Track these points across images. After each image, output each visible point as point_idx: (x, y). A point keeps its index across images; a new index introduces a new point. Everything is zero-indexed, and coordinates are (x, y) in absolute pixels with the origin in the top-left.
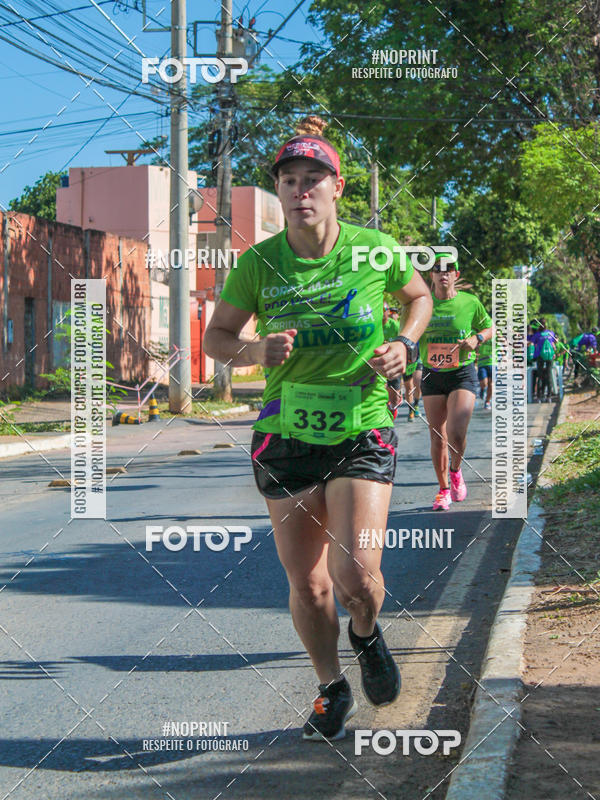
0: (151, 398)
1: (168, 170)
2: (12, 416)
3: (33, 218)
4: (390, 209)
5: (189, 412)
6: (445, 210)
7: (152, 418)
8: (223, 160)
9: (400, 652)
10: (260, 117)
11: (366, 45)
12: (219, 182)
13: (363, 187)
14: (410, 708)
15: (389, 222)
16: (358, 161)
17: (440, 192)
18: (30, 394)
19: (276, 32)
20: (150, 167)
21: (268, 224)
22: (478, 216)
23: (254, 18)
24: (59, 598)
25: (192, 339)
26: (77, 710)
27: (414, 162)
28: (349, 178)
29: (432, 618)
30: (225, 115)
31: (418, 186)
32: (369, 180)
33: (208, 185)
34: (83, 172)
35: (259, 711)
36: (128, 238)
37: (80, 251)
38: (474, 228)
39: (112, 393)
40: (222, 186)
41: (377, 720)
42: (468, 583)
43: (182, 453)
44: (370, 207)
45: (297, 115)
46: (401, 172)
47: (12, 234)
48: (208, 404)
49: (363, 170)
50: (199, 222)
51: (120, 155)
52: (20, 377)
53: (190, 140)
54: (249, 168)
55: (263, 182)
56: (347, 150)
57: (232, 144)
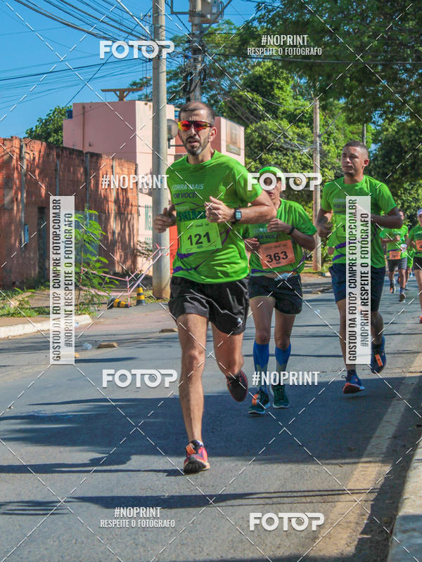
0: (138, 286)
1: (151, 104)
2: (27, 302)
3: (44, 143)
4: (329, 134)
6: (373, 134)
7: (139, 302)
8: (195, 96)
9: (334, 493)
13: (308, 116)
14: (342, 539)
15: (328, 144)
16: (303, 96)
17: (368, 120)
18: (43, 284)
20: (137, 102)
21: (232, 147)
22: (399, 139)
24: (62, 449)
25: (171, 239)
26: (74, 541)
27: (347, 96)
28: (296, 110)
29: (360, 465)
30: (195, 60)
31: (351, 116)
32: (312, 111)
34: (84, 107)
35: (220, 542)
36: (120, 159)
37: (82, 170)
38: (396, 148)
39: (106, 283)
42: (390, 437)
43: (163, 331)
44: (312, 132)
45: (254, 60)
46: (337, 105)
47: (27, 156)
49: (308, 103)
50: (176, 146)
51: (113, 93)
52: (35, 271)
53: (168, 80)
54: (217, 102)
55: (227, 113)
56: (294, 87)
57: (202, 84)
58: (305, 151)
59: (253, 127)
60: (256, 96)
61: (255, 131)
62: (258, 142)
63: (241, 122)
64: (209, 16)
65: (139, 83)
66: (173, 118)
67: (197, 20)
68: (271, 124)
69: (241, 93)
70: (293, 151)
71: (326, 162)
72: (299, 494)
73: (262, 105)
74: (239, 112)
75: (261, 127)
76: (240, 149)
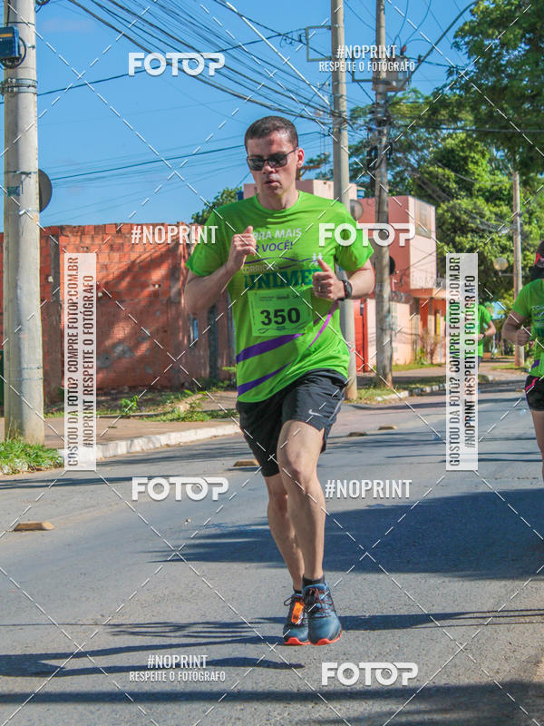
1: (331, 183)
2: (199, 405)
4: (530, 213)
5: (355, 399)
8: (380, 172)
10: (411, 134)
11: (505, 66)
12: (377, 193)
13: (506, 193)
15: (530, 223)
16: (501, 170)
18: (215, 385)
19: (425, 57)
20: (315, 182)
21: (421, 229)
23: (405, 46)
24: (248, 565)
25: (356, 333)
28: (493, 186)
30: (380, 132)
32: (511, 187)
33: (367, 195)
35: (431, 666)
40: (380, 196)
41: (538, 673)
43: (351, 435)
44: (512, 211)
45: (444, 131)
46: (539, 179)
48: (371, 391)
49: (505, 179)
52: (205, 370)
53: (350, 156)
54: (403, 180)
55: (416, 191)
56: (490, 161)
57: (388, 159)
58: (505, 232)
59: (444, 206)
60: (447, 171)
61: (447, 211)
62: (451, 224)
63: (431, 201)
64: (394, 84)
65: (316, 160)
66: (356, 198)
67: (381, 88)
68: (465, 203)
69: (431, 169)
70: (490, 232)
71: (528, 244)
72: (517, 613)
73: (456, 182)
74: (428, 190)
75: (454, 207)
76: (430, 231)
